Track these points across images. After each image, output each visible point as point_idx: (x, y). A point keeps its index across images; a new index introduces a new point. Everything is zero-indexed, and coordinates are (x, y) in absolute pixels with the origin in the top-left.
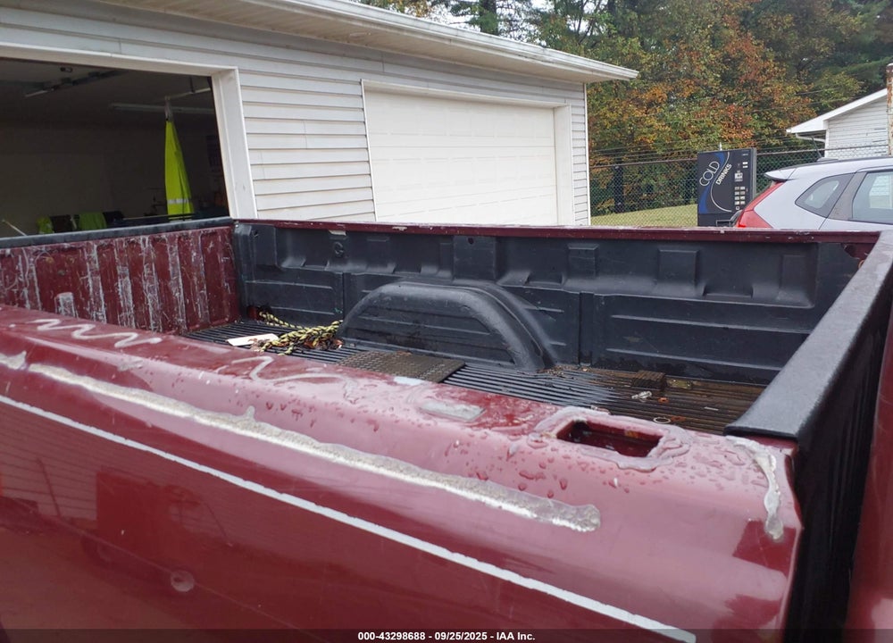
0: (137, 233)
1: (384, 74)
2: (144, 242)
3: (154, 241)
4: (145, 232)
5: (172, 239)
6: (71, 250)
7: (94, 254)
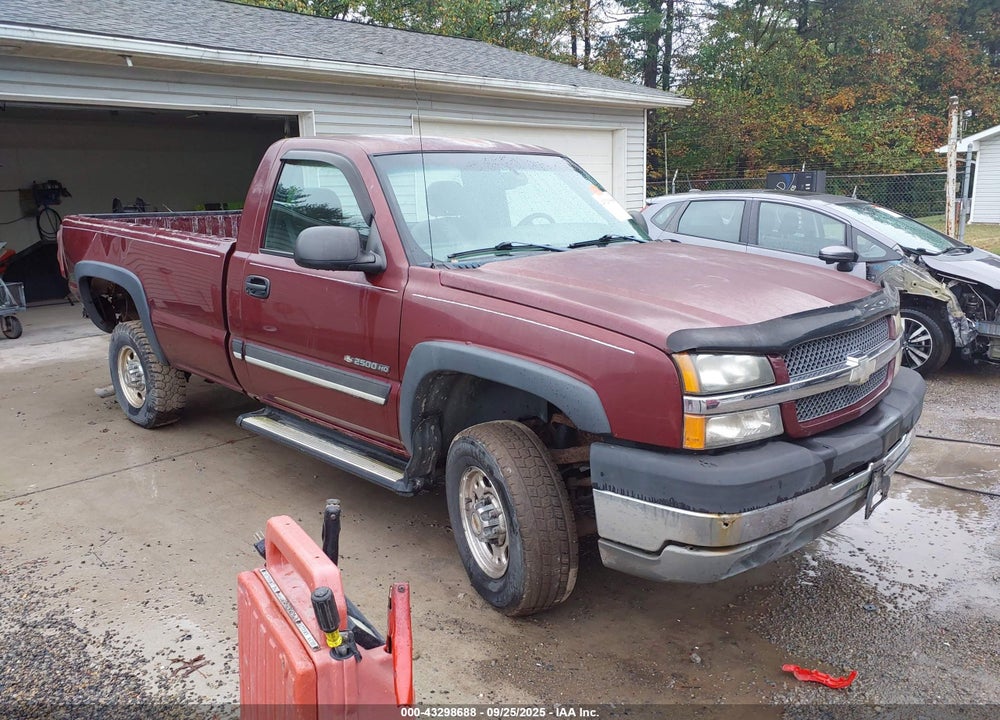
0: (217, 214)
1: (432, 110)
2: (220, 218)
3: (225, 218)
4: (221, 214)
5: (234, 218)
6: (187, 220)
7: (196, 222)
